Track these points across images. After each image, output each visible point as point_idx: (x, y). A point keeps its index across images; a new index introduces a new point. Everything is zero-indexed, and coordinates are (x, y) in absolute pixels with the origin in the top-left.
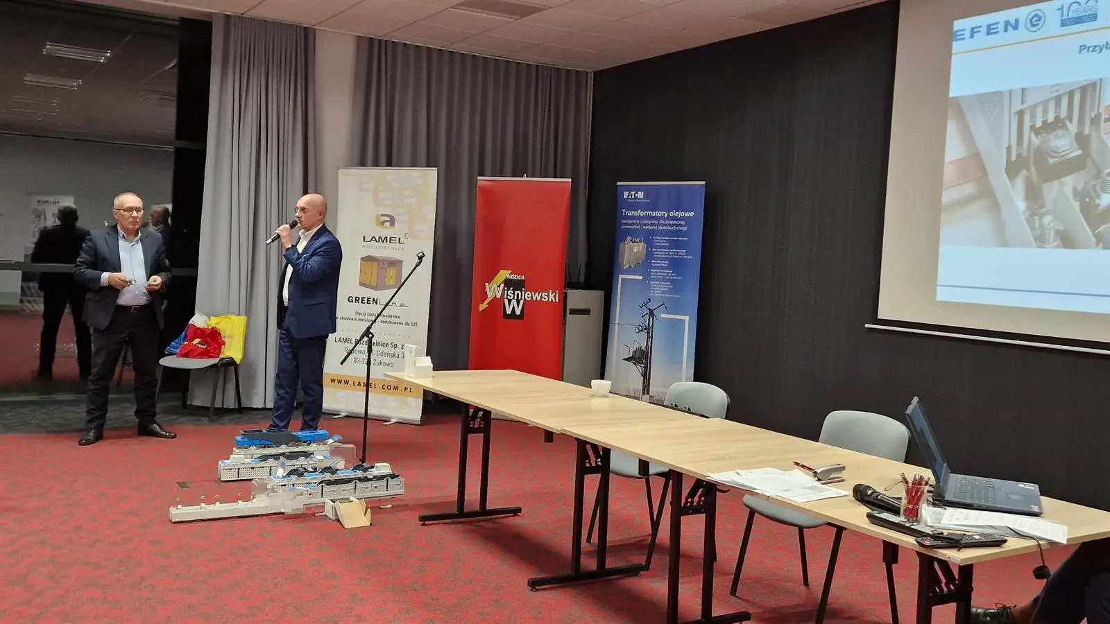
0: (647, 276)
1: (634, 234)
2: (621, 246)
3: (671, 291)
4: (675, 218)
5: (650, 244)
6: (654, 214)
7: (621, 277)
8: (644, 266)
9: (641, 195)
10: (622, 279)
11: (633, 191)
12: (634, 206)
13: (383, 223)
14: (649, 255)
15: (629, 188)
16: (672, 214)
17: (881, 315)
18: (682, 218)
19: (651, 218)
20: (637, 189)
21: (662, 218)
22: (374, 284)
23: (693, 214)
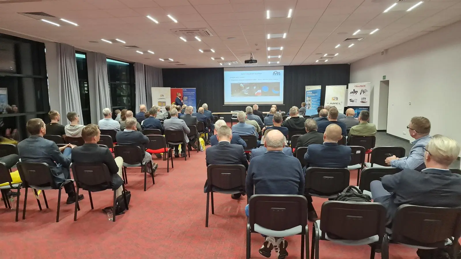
0: (188, 102)
1: (186, 96)
3: (192, 104)
5: (188, 97)
6: (188, 92)
8: (188, 100)
9: (186, 90)
12: (185, 91)
13: (161, 96)
14: (188, 99)
15: (184, 89)
16: (191, 93)
17: (225, 104)
20: (185, 89)
22: (161, 105)
23: (194, 93)
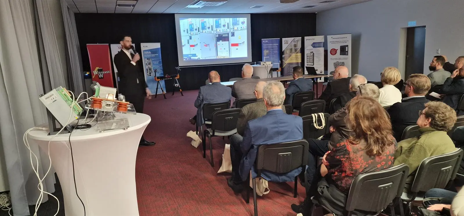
1: (267, 49)
2: (264, 51)
4: (275, 45)
5: (269, 51)
6: (270, 45)
7: (264, 57)
9: (267, 41)
10: (265, 58)
11: (264, 41)
12: (267, 43)
16: (274, 44)
18: (276, 45)
19: (269, 45)
21: (272, 45)
